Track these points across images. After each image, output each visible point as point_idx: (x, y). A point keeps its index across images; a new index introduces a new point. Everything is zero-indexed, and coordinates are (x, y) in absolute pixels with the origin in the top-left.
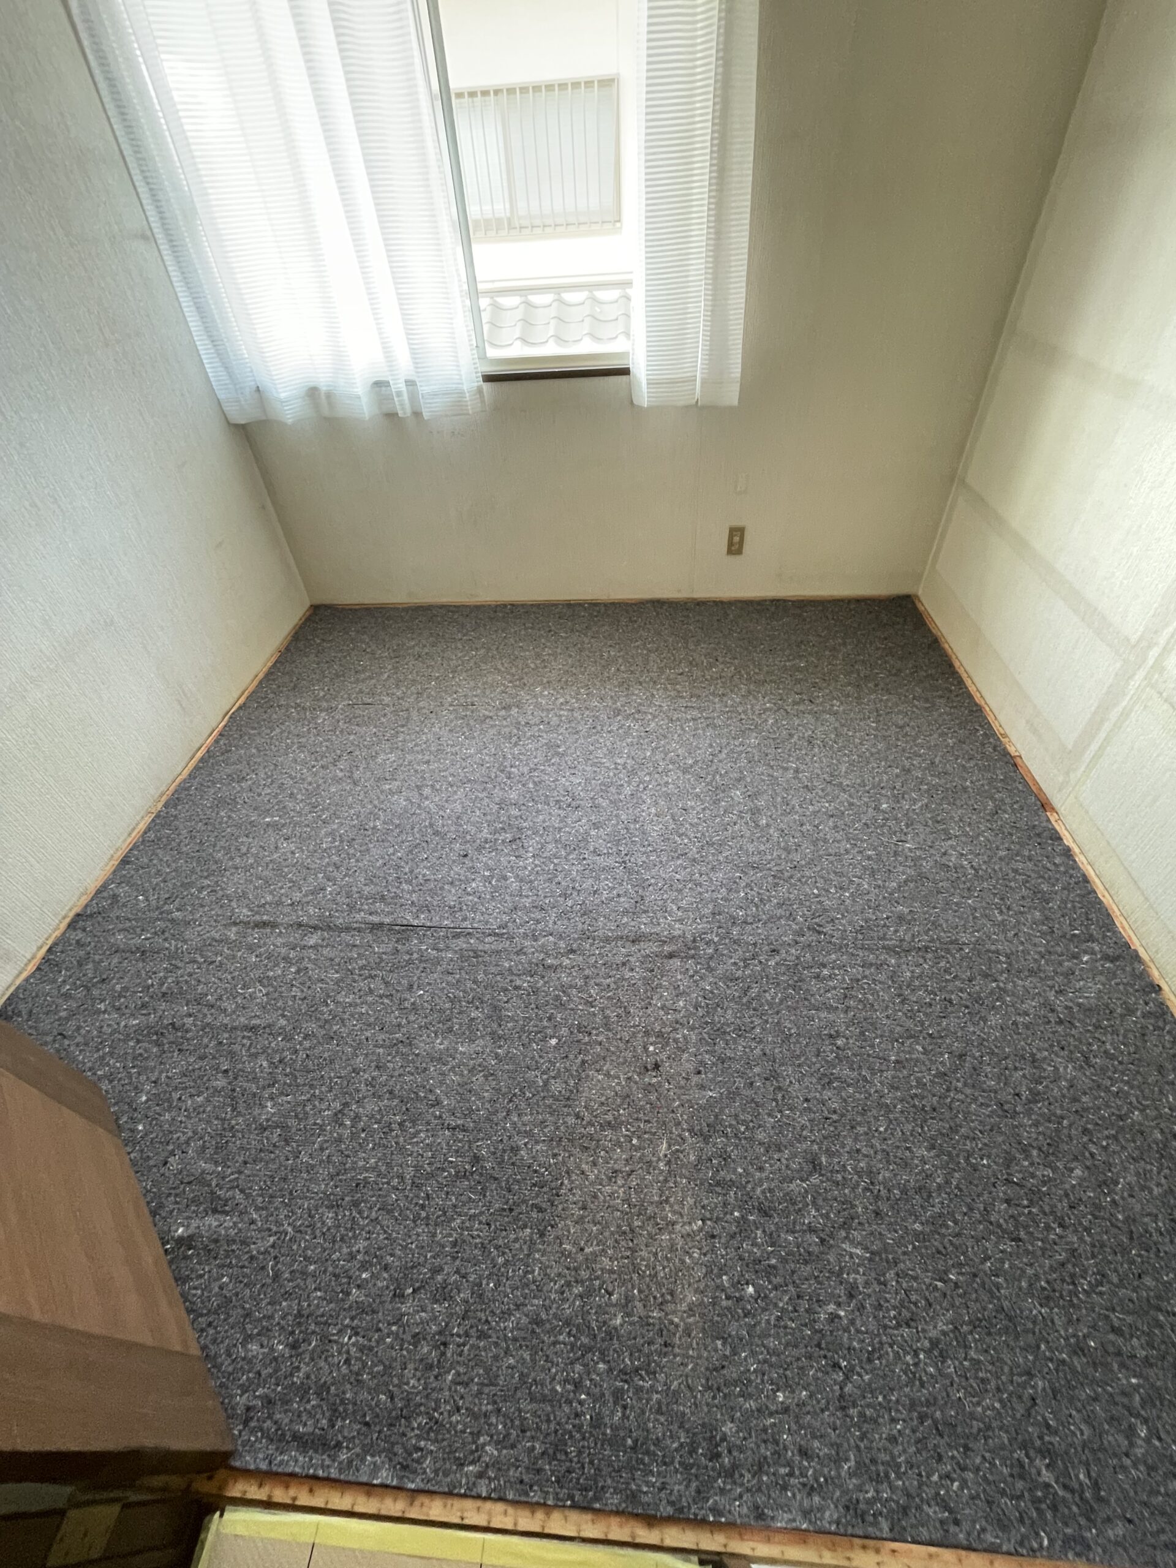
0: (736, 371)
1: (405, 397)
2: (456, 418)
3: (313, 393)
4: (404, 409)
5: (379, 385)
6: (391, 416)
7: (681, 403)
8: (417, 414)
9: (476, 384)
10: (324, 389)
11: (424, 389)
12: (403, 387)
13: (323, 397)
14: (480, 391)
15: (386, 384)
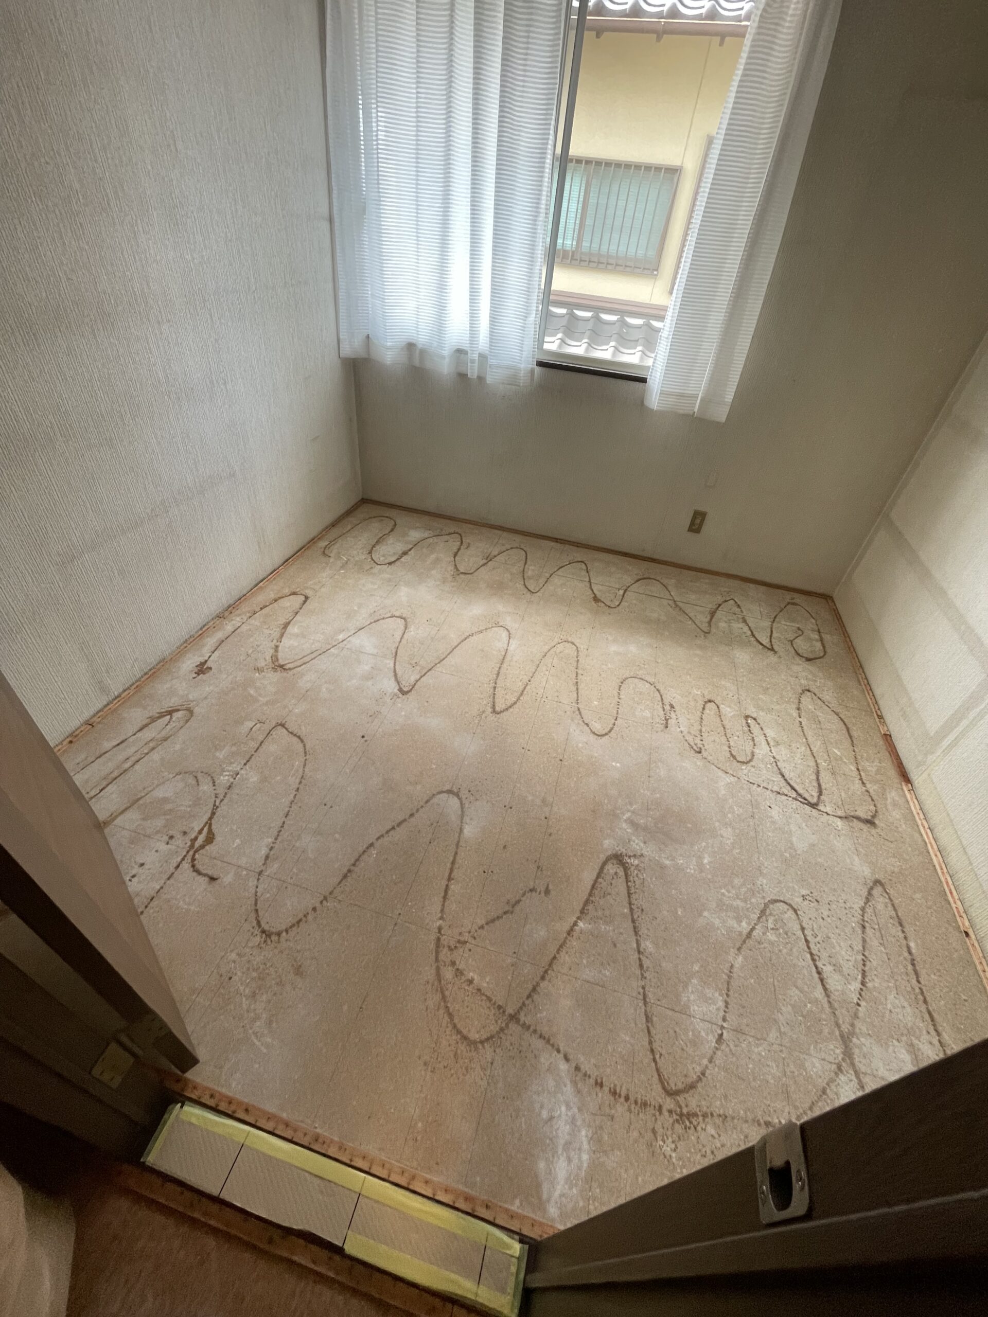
0: (729, 397)
1: (476, 365)
2: (509, 387)
3: (411, 346)
4: (473, 372)
5: (460, 351)
6: (462, 376)
7: (681, 412)
8: (481, 379)
9: (531, 366)
10: (420, 346)
11: (492, 361)
12: (476, 356)
13: (417, 352)
14: (532, 371)
15: (466, 353)
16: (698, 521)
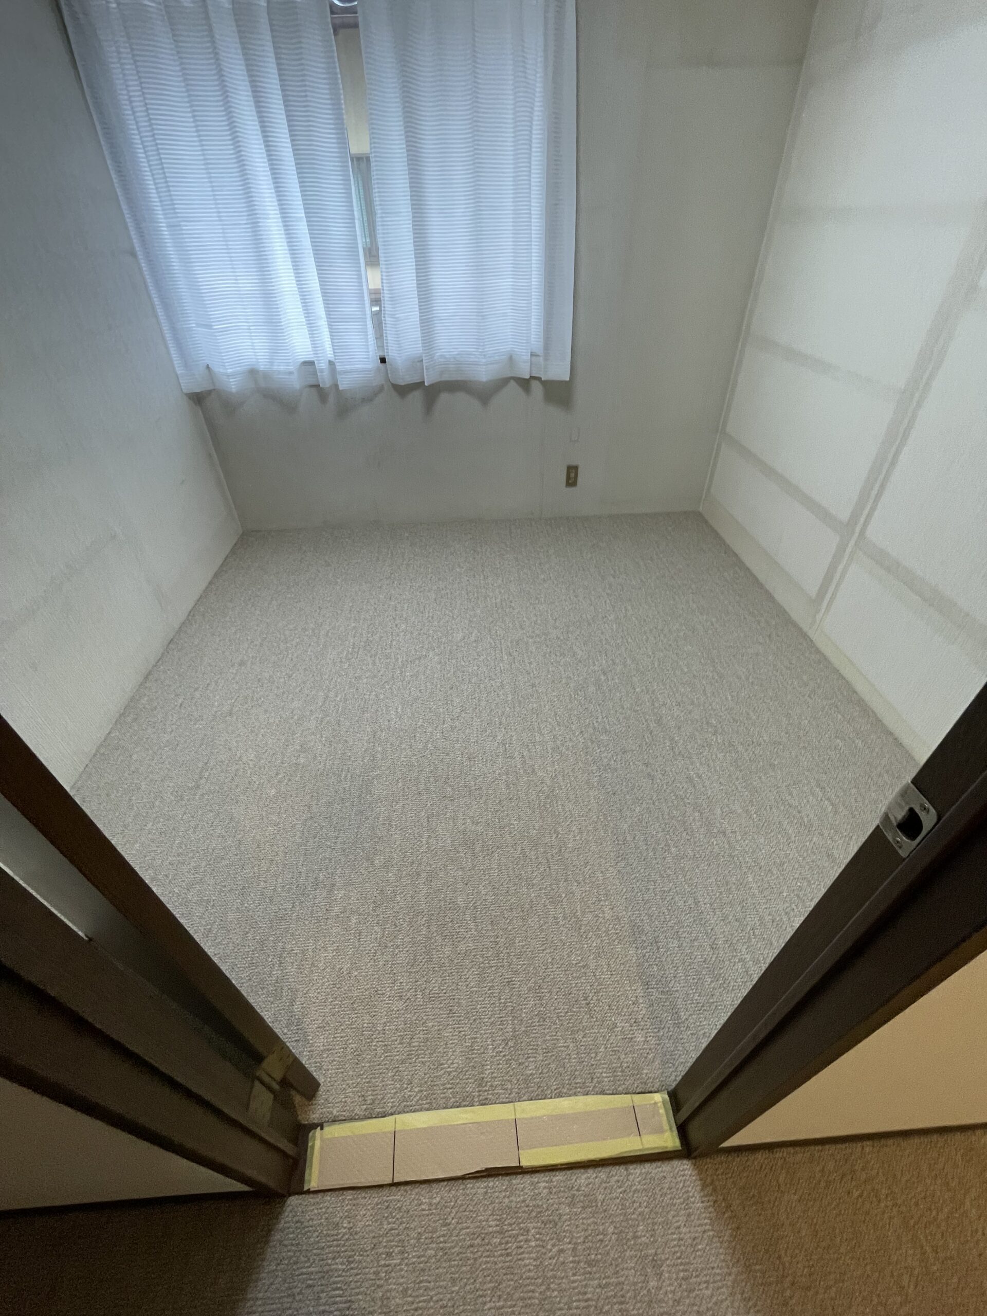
1: (327, 373)
2: (364, 389)
3: (253, 373)
4: (325, 381)
5: (307, 364)
6: (315, 386)
8: (335, 386)
10: (262, 369)
11: (339, 368)
12: (325, 366)
13: (261, 373)
15: (312, 363)
16: (572, 475)
